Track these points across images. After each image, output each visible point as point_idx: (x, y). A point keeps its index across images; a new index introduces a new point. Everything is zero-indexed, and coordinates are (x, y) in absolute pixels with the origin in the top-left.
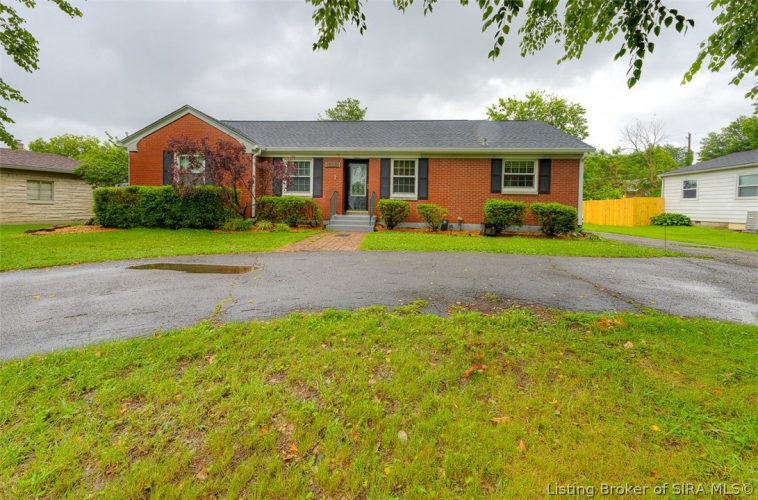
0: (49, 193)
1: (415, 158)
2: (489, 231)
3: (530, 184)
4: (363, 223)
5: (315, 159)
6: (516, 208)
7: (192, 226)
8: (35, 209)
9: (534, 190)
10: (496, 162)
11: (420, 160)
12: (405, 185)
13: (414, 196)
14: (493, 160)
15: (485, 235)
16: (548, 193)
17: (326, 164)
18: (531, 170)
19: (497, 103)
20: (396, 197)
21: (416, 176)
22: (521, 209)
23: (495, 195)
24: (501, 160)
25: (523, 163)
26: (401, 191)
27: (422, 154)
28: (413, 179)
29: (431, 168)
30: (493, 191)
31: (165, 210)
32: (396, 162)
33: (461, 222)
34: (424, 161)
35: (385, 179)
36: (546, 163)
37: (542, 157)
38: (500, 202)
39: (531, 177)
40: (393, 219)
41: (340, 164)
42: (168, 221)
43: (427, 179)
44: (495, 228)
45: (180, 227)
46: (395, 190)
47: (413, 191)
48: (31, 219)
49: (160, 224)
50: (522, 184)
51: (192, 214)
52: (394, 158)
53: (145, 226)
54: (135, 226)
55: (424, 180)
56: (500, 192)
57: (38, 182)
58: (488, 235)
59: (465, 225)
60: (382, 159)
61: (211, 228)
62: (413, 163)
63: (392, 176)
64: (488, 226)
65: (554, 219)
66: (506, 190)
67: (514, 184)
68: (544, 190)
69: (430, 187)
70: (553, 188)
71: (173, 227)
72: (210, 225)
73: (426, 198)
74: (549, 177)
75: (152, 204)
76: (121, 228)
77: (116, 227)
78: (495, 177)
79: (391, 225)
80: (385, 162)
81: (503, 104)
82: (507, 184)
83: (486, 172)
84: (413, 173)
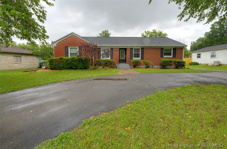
0: (20, 60)
2: (163, 67)
4: (127, 66)
5: (111, 48)
6: (171, 61)
7: (81, 69)
8: (16, 65)
9: (171, 56)
10: (162, 49)
11: (141, 48)
12: (137, 56)
13: (140, 58)
14: (161, 48)
15: (162, 68)
16: (175, 57)
17: (114, 50)
18: (171, 51)
19: (144, 32)
22: (172, 61)
23: (162, 58)
24: (163, 48)
25: (169, 49)
26: (136, 57)
27: (142, 47)
28: (139, 54)
29: (144, 51)
30: (161, 57)
31: (72, 64)
32: (134, 49)
33: (152, 65)
34: (143, 49)
35: (131, 54)
36: (175, 49)
38: (163, 60)
39: (171, 53)
40: (136, 65)
41: (118, 50)
42: (74, 67)
43: (143, 54)
44: (164, 66)
45: (77, 69)
46: (134, 57)
47: (139, 57)
48: (16, 68)
49: (71, 68)
50: (168, 55)
51: (81, 65)
53: (66, 69)
54: (62, 69)
55: (142, 54)
56: (163, 57)
57: (17, 56)
58: (163, 69)
59: (154, 66)
60: (131, 48)
61: (86, 69)
62: (139, 49)
63: (133, 53)
65: (180, 64)
66: (164, 56)
68: (174, 56)
69: (144, 56)
70: (176, 56)
71: (75, 69)
72: (86, 68)
73: (143, 59)
74: (175, 53)
75: (69, 62)
76: (58, 70)
77: (56, 69)
78: (162, 53)
79: (135, 67)
80: (131, 49)
81: (146, 32)
82: (165, 55)
83: (159, 51)
84: (139, 52)
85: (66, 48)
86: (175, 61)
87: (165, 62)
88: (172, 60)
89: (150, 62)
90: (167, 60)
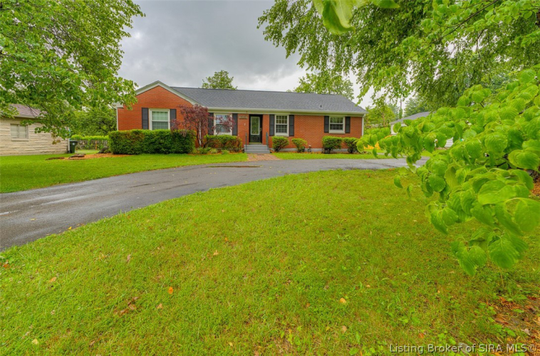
1: (287, 115)
2: (326, 151)
3: (341, 129)
4: (265, 149)
5: (233, 114)
6: (338, 140)
7: (177, 152)
8: (16, 145)
9: (343, 131)
10: (326, 118)
11: (289, 115)
12: (282, 129)
13: (287, 134)
14: (325, 116)
15: (325, 153)
16: (349, 133)
17: (239, 117)
18: (342, 122)
20: (278, 135)
21: (288, 124)
22: (340, 140)
23: (326, 134)
24: (328, 117)
25: (338, 118)
26: (280, 132)
27: (291, 113)
28: (286, 126)
29: (295, 120)
30: (325, 132)
31: (160, 143)
32: (277, 116)
33: (310, 147)
34: (292, 116)
35: (272, 125)
36: (348, 118)
37: (347, 116)
38: (327, 137)
39: (342, 125)
40: (279, 147)
41: (247, 117)
42: (163, 149)
43: (293, 125)
44: (329, 149)
45: (169, 153)
46: (277, 132)
47: (286, 132)
49: (157, 151)
50: (338, 129)
51: (176, 146)
52: (276, 114)
53: (146, 152)
54: (139, 154)
55: (292, 126)
56: (328, 132)
57: (17, 125)
58: (327, 153)
59: (312, 149)
60: (270, 115)
61: (187, 153)
62: (286, 117)
63: (276, 124)
64: (326, 149)
66: (331, 131)
67: (334, 129)
68: (348, 132)
69: (295, 130)
70: (351, 131)
71: (165, 153)
72: (185, 151)
73: (293, 136)
74: (349, 125)
75: (153, 140)
76: (130, 154)
77: (127, 154)
78: (326, 124)
79: (277, 150)
80: (272, 116)
82: (331, 129)
83: (322, 121)
84: (286, 123)
85: (144, 112)
86: (347, 140)
87: (329, 142)
88: (340, 138)
89: (304, 141)
90: (334, 137)
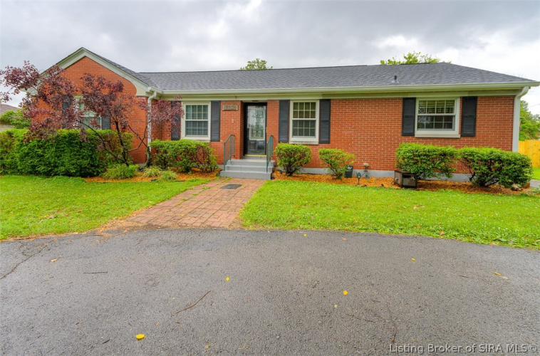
1: (316, 99)
2: (407, 182)
3: (450, 126)
4: (259, 169)
5: (213, 102)
6: (444, 154)
9: (455, 132)
10: (408, 102)
11: (321, 100)
12: (305, 129)
13: (315, 140)
14: (405, 99)
15: (402, 186)
16: (473, 135)
17: (223, 107)
18: (450, 110)
20: (296, 141)
21: (317, 118)
22: (452, 155)
23: (407, 138)
24: (414, 99)
25: (441, 102)
26: (301, 134)
27: (324, 94)
28: (314, 121)
29: (333, 110)
30: (404, 135)
32: (295, 104)
33: (366, 168)
34: (326, 103)
35: (283, 122)
36: (470, 102)
37: (466, 95)
38: (407, 147)
39: (450, 119)
41: (238, 107)
42: (43, 168)
43: (329, 122)
44: (413, 175)
45: (55, 174)
46: (294, 134)
47: (313, 134)
50: (438, 126)
52: (293, 99)
53: (21, 173)
55: (326, 123)
56: (413, 135)
58: (407, 187)
59: (373, 173)
60: (281, 101)
62: (314, 104)
63: (292, 118)
64: (405, 176)
65: (500, 169)
66: (419, 133)
67: (429, 127)
68: (469, 130)
69: (332, 130)
70: (479, 130)
73: (328, 143)
74: (474, 117)
78: (408, 118)
79: (290, 172)
80: (284, 104)
82: (421, 126)
83: (397, 112)
84: (313, 115)
86: (472, 154)
87: (416, 157)
88: (450, 149)
90: (430, 147)
